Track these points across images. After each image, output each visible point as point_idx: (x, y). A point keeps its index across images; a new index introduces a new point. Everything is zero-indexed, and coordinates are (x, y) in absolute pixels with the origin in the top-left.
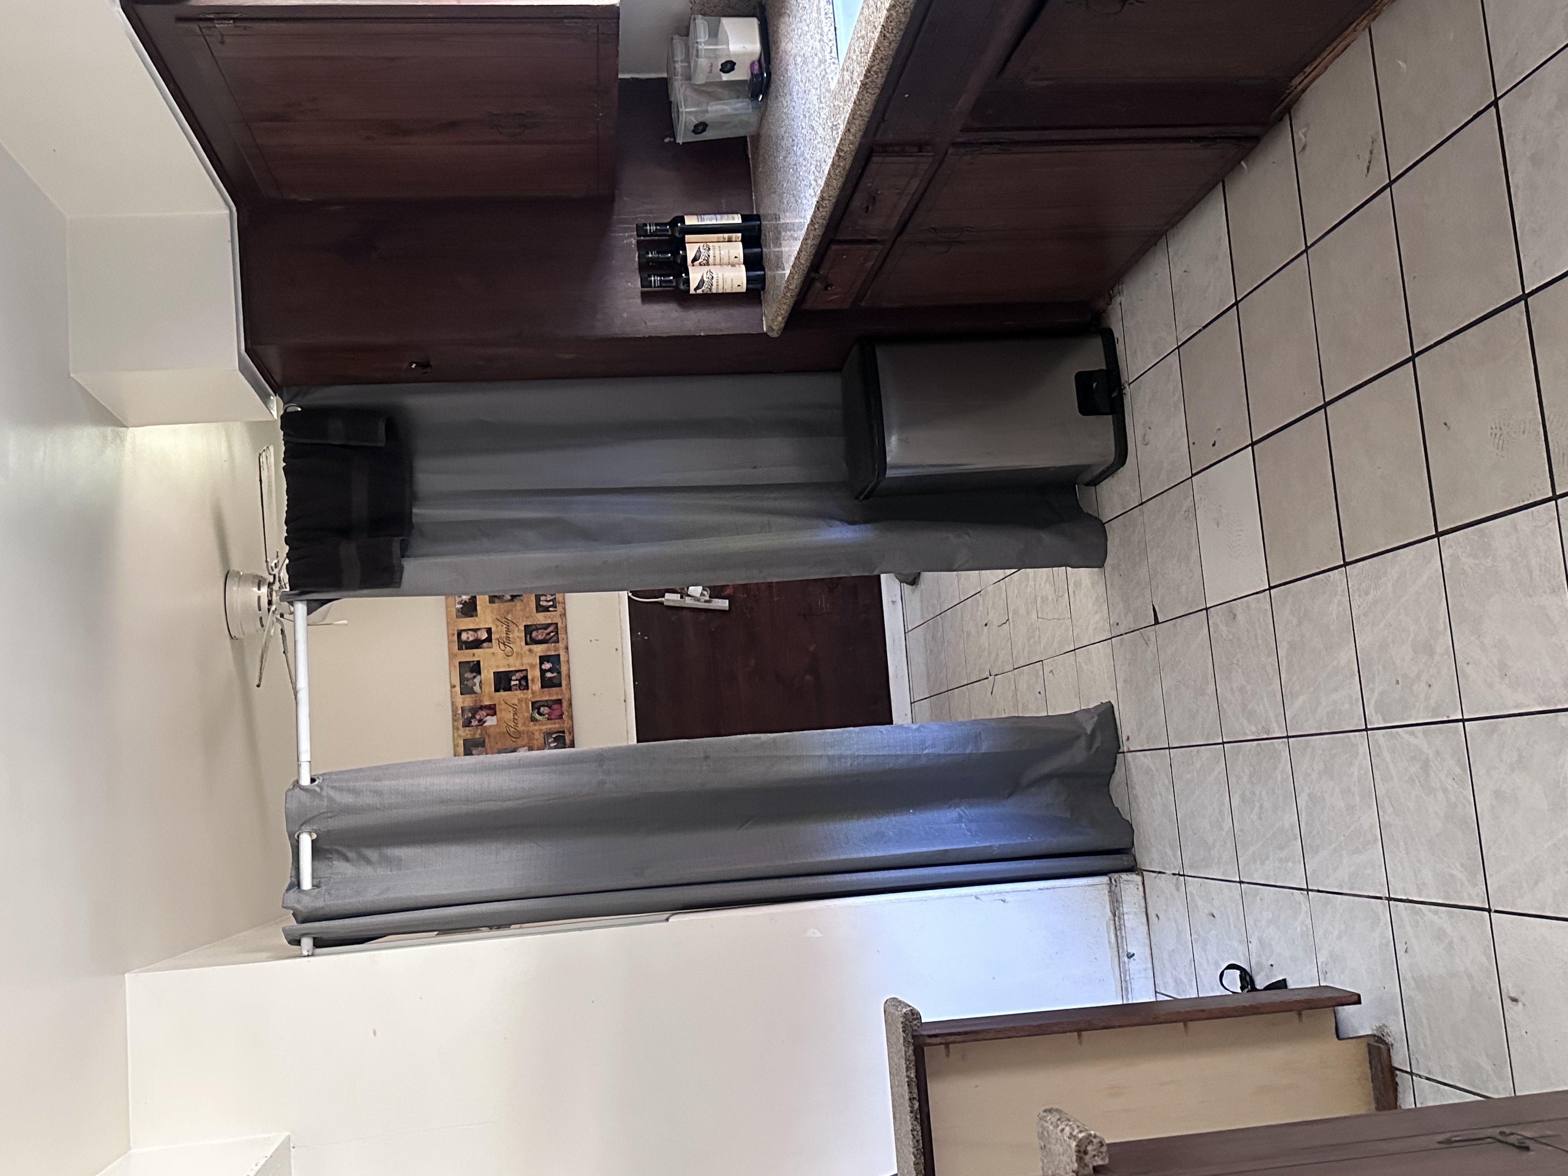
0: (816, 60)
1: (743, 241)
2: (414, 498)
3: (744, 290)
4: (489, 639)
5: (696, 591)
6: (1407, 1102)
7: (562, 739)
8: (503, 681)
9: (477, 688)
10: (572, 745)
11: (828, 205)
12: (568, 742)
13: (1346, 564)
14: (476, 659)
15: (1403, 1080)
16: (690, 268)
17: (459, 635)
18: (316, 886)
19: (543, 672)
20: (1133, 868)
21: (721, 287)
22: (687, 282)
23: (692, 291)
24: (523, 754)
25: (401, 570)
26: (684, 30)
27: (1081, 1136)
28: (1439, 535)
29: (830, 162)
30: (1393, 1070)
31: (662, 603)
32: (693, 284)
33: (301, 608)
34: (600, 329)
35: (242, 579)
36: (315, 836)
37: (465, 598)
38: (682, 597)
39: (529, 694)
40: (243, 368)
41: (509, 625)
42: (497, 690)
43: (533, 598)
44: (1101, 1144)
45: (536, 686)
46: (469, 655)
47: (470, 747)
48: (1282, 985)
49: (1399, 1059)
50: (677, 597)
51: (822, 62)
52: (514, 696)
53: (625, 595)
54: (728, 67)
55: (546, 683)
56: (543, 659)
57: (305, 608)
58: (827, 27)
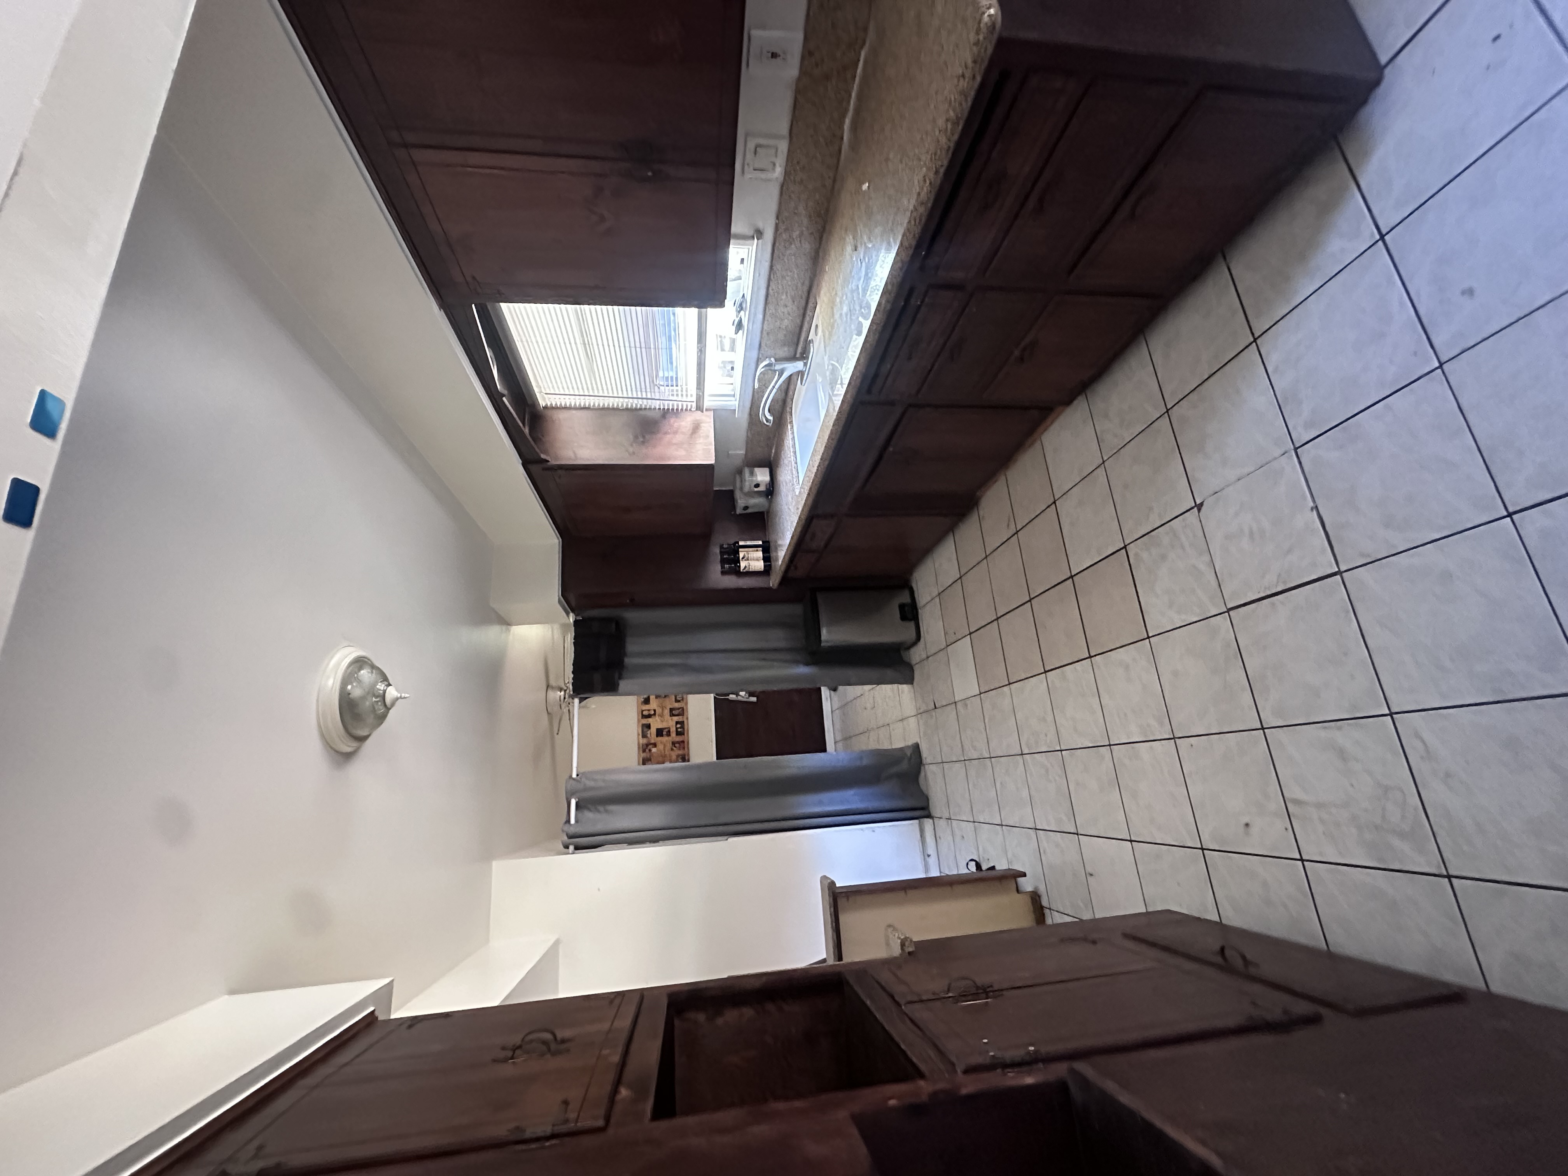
0: (791, 484)
1: (762, 551)
2: (624, 654)
3: (763, 570)
4: (655, 714)
5: (742, 693)
6: (1049, 921)
7: (684, 758)
8: (660, 732)
9: (649, 735)
10: (689, 761)
11: (796, 538)
12: (686, 758)
13: (1010, 684)
14: (648, 723)
15: (1047, 912)
16: (741, 562)
17: (642, 711)
18: (577, 821)
19: (677, 729)
20: (929, 816)
21: (753, 568)
22: (740, 566)
23: (741, 571)
24: (668, 765)
25: (618, 685)
26: (740, 472)
27: (902, 937)
28: (1046, 672)
29: (796, 522)
30: (1042, 907)
31: (728, 699)
32: (742, 568)
33: (576, 701)
34: (703, 586)
35: (553, 688)
36: (577, 800)
37: (645, 696)
38: (737, 696)
39: (670, 738)
40: (559, 601)
41: (663, 708)
42: (657, 736)
43: (674, 697)
44: (911, 941)
45: (673, 734)
46: (645, 721)
47: (645, 762)
48: (993, 868)
49: (1045, 903)
50: (734, 696)
51: (793, 485)
52: (665, 739)
53: (712, 695)
54: (757, 486)
55: (678, 733)
56: (677, 723)
57: (578, 701)
58: (794, 472)
